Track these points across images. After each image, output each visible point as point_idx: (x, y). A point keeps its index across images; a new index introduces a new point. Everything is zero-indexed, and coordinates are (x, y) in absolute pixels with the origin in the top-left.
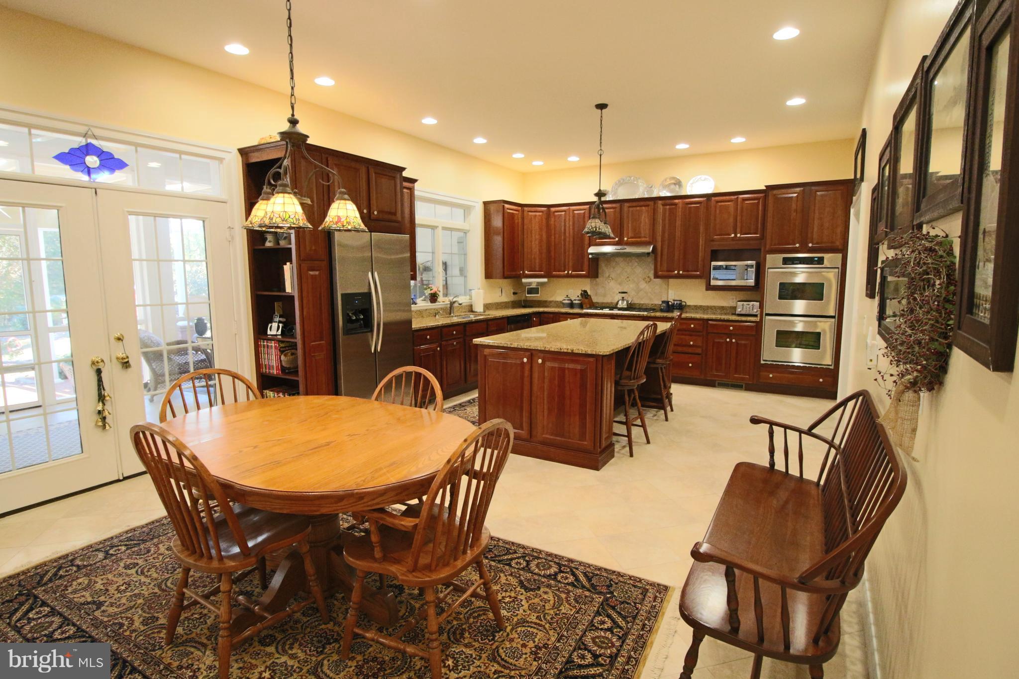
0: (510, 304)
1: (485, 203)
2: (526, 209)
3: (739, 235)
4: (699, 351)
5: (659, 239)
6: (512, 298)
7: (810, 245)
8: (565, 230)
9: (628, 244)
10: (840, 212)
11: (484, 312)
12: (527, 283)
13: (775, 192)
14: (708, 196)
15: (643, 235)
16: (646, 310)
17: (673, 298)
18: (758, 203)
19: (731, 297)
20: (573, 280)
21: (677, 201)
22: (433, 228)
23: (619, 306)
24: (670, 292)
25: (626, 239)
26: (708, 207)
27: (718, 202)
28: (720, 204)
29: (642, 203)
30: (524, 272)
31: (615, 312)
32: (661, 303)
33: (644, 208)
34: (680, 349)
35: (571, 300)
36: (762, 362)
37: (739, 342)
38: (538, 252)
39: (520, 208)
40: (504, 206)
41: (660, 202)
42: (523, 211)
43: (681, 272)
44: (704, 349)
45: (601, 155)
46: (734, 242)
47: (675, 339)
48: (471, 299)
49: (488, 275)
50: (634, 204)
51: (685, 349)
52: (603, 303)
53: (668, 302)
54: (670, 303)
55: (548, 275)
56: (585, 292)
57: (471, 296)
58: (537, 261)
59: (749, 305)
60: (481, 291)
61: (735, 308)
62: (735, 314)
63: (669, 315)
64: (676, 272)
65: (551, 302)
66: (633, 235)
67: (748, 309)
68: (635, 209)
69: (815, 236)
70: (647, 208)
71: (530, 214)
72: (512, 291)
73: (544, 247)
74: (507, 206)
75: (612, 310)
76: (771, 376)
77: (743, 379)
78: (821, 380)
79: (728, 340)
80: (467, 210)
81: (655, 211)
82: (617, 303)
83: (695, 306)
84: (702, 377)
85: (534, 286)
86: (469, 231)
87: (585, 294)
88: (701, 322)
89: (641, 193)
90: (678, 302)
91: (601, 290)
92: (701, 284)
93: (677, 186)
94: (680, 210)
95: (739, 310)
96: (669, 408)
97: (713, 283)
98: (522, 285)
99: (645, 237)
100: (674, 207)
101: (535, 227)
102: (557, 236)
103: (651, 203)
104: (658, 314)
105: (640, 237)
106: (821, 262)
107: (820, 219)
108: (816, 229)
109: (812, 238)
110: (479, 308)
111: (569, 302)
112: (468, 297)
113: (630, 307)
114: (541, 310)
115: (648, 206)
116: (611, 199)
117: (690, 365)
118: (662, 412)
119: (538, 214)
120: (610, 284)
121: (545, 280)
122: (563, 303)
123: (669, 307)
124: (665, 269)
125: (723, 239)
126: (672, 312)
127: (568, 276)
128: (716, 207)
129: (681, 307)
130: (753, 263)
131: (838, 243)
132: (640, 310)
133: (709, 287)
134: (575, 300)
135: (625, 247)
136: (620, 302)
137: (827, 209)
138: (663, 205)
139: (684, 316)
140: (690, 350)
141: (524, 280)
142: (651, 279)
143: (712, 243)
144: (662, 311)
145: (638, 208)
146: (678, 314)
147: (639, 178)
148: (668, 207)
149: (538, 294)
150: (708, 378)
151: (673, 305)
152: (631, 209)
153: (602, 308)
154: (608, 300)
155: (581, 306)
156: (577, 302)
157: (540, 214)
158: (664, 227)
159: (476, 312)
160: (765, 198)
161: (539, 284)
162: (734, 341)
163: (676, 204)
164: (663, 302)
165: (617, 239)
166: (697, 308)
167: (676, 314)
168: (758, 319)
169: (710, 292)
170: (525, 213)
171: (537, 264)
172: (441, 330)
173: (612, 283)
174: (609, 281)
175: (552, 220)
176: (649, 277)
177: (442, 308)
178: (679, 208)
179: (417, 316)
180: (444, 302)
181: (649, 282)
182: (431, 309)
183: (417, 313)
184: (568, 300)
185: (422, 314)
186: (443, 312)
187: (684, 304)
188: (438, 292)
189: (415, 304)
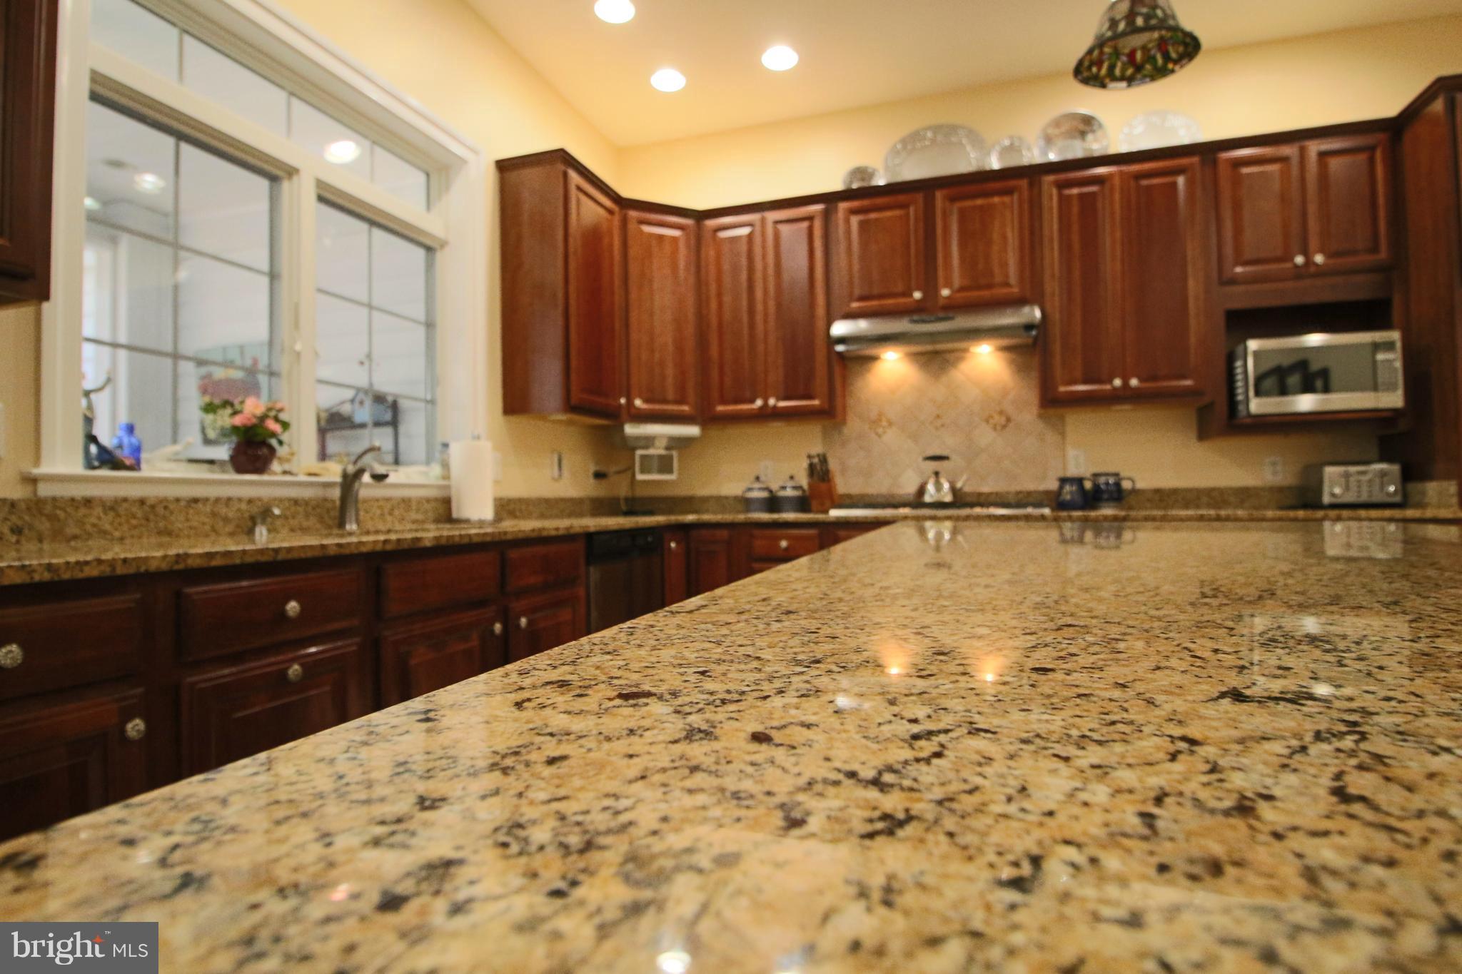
0: (587, 507)
1: (503, 167)
2: (633, 214)
3: (1316, 260)
5: (1056, 289)
6: (589, 487)
8: (751, 280)
9: (954, 307)
11: (498, 519)
12: (638, 438)
14: (1204, 151)
15: (999, 281)
18: (1372, 158)
20: (777, 426)
22: (277, 173)
23: (924, 499)
24: (1071, 453)
25: (943, 295)
26: (1204, 187)
27: (1237, 165)
28: (1245, 170)
29: (992, 187)
30: (630, 404)
32: (1057, 484)
33: (996, 198)
35: (771, 491)
38: (671, 348)
39: (617, 208)
40: (566, 175)
41: (1050, 178)
42: (624, 222)
43: (1134, 382)
46: (1308, 282)
48: (447, 477)
49: (514, 400)
50: (968, 189)
53: (1080, 481)
54: (1088, 485)
55: (707, 419)
56: (822, 459)
57: (446, 465)
58: (670, 371)
59: (1366, 472)
60: (486, 446)
61: (1316, 486)
64: (1118, 382)
65: (705, 500)
66: (965, 284)
67: (1365, 489)
68: (967, 203)
70: (1007, 198)
71: (646, 229)
72: (592, 468)
73: (689, 330)
74: (574, 177)
80: (437, 171)
81: (1034, 208)
82: (921, 493)
83: (1158, 491)
85: (659, 448)
86: (443, 244)
87: (817, 470)
90: (1108, 481)
91: (858, 459)
93: (1090, 135)
94: (1117, 196)
98: (630, 446)
99: (1006, 285)
100: (1092, 187)
101: (661, 268)
102: (727, 299)
103: (1022, 184)
105: (989, 288)
110: (476, 508)
111: (765, 494)
112: (436, 470)
113: (958, 501)
115: (1009, 192)
116: (883, 181)
119: (669, 232)
120: (885, 438)
121: (693, 430)
122: (746, 498)
123: (1090, 494)
124: (1079, 374)
125: (1266, 275)
126: (1094, 509)
127: (767, 415)
128: (1234, 180)
129: (1121, 492)
130: (1394, 336)
134: (788, 486)
135: (940, 317)
136: (930, 488)
138: (1058, 187)
141: (630, 429)
142: (1009, 420)
143: (1232, 288)
145: (977, 202)
148: (1075, 191)
149: (670, 471)
151: (1096, 489)
152: (957, 206)
154: (878, 485)
156: (793, 493)
157: (676, 232)
158: (1066, 251)
159: (467, 517)
160: (1397, 143)
161: (674, 442)
163: (1099, 182)
164: (1063, 481)
165: (918, 296)
166: (1161, 496)
170: (632, 226)
171: (670, 381)
172: (178, 595)
173: (891, 437)
174: (880, 430)
175: (712, 253)
176: (1001, 413)
177: (296, 502)
178: (1112, 189)
179: (125, 528)
180: (315, 475)
181: (1004, 427)
182: (229, 499)
183: (121, 510)
184: (760, 489)
185: (164, 518)
186: (307, 516)
187: (1126, 485)
188: (272, 425)
189: (116, 464)
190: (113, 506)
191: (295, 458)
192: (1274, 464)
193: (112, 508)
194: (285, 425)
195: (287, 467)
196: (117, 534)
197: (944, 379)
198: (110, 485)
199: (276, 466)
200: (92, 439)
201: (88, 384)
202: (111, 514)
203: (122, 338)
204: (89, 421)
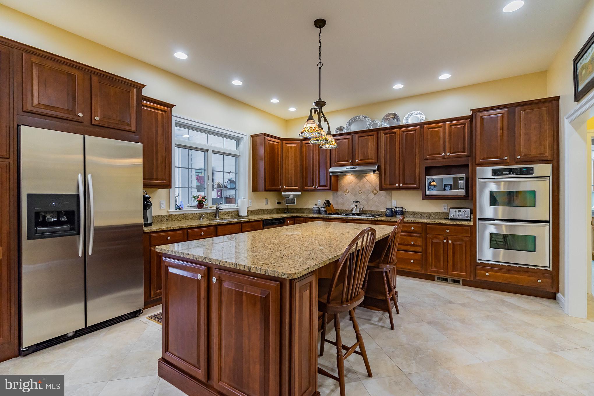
0: (275, 211)
1: (252, 136)
2: (284, 141)
3: (448, 154)
4: (420, 249)
5: (383, 160)
6: (277, 206)
7: (519, 157)
9: (359, 164)
10: (547, 126)
11: (248, 216)
12: (285, 195)
13: (481, 114)
14: (421, 125)
15: (370, 157)
16: (373, 215)
17: (396, 206)
18: (464, 127)
19: (443, 205)
21: (395, 130)
22: (206, 151)
23: (353, 212)
24: (393, 201)
25: (357, 161)
26: (421, 134)
27: (429, 128)
28: (431, 130)
29: (369, 133)
30: (283, 187)
31: (351, 216)
32: (386, 210)
33: (370, 137)
34: (403, 247)
35: (319, 208)
36: (478, 261)
37: (455, 243)
38: (293, 173)
39: (280, 141)
40: (265, 138)
41: (382, 132)
42: (282, 143)
43: (401, 185)
44: (424, 248)
45: (320, 68)
46: (445, 160)
47: (398, 240)
48: (237, 207)
49: (255, 189)
50: (364, 134)
51: (408, 248)
52: (342, 210)
53: (392, 209)
54: (393, 210)
55: (302, 190)
56: (328, 201)
58: (293, 179)
59: (460, 211)
61: (448, 214)
62: (448, 219)
63: (393, 219)
65: (305, 209)
66: (362, 158)
67: (460, 215)
68: (363, 138)
69: (523, 149)
70: (372, 137)
71: (288, 145)
72: (277, 201)
73: (298, 169)
74: (267, 138)
75: (348, 215)
76: (487, 274)
77: (461, 276)
78: (539, 281)
79: (445, 241)
80: (238, 140)
81: (379, 139)
82: (352, 210)
83: (414, 212)
84: (423, 272)
85: (291, 197)
86: (240, 156)
87: (328, 203)
88: (420, 225)
89: (368, 125)
90: (400, 209)
91: (341, 201)
92: (418, 195)
93: (395, 119)
94: (399, 136)
95: (451, 216)
96: (394, 310)
97: (428, 193)
98: (283, 197)
99: (372, 159)
100: (393, 134)
101: (291, 154)
102: (307, 161)
103: (376, 133)
104: (384, 219)
105: (368, 159)
106: (531, 172)
107: (527, 134)
108: (523, 143)
109: (520, 152)
110: (244, 213)
111: (317, 209)
113: (362, 213)
114: (294, 215)
115: (373, 135)
116: (346, 132)
117: (412, 261)
118: (387, 314)
119: (293, 145)
120: (347, 196)
121: (300, 193)
122: (313, 210)
123: (393, 213)
124: (388, 183)
125: (435, 158)
126: (395, 216)
127: (316, 190)
128: (427, 133)
129: (402, 213)
130: (464, 176)
131: (548, 155)
132: (370, 215)
133: (426, 197)
134: (321, 208)
135: (357, 167)
136: (354, 209)
137: (533, 125)
138: (385, 134)
139: (406, 220)
140: (412, 249)
141: (283, 193)
142: (377, 192)
143: (426, 161)
144: (387, 216)
145: (366, 137)
146: (401, 218)
147: (366, 117)
148: (389, 135)
149: (295, 203)
150: (428, 273)
151: (396, 212)
152: (360, 138)
153: (341, 214)
154: (346, 208)
155: (326, 212)
156: (323, 209)
157: (295, 145)
158: (386, 151)
159: (241, 216)
160: (471, 122)
161: (294, 196)
162: (450, 242)
163: (395, 133)
164: (387, 209)
165: (350, 161)
166: (414, 214)
167: (399, 218)
168: (471, 223)
169: (425, 201)
170: (284, 145)
171: (293, 182)
172: (187, 231)
173: (349, 195)
174: (346, 193)
175: (304, 149)
176: (376, 190)
177: (208, 213)
178: (397, 135)
179: (181, 219)
180: (212, 208)
181: (376, 194)
182: (197, 213)
183: (180, 216)
184: (316, 208)
185: (187, 217)
186: (210, 215)
187: (404, 210)
188: (204, 200)
189: (180, 209)
190: (179, 215)
191: (208, 205)
192: (445, 206)
193: (179, 216)
194: (206, 200)
195: (207, 206)
196: (180, 220)
197: (362, 181)
198: (179, 212)
199: (205, 206)
200: (177, 205)
201: (176, 196)
202: (179, 217)
203: (181, 186)
204: (176, 202)
